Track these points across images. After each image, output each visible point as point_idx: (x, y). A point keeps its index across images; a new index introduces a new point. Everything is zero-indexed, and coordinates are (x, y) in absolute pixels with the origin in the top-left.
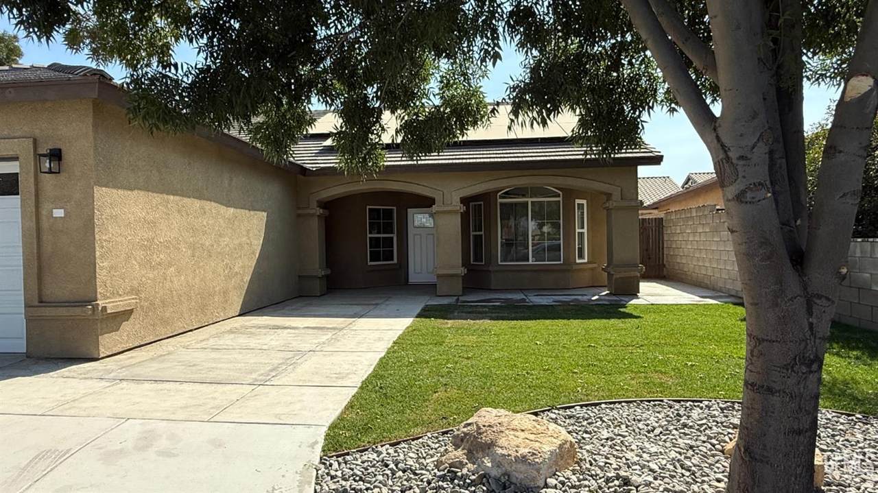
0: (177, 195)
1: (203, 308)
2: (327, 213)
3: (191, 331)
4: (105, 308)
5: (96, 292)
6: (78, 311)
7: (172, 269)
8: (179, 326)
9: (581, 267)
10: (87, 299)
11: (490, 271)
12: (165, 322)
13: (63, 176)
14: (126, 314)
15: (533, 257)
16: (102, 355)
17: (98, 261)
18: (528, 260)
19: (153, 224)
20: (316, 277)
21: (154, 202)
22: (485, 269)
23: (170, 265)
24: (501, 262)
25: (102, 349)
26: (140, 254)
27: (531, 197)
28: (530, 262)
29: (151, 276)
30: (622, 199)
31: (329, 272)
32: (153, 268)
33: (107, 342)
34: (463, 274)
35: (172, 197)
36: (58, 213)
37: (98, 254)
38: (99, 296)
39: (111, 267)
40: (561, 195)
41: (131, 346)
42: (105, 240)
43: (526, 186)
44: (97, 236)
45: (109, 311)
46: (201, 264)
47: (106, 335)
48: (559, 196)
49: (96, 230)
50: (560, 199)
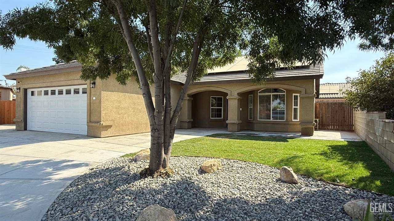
0: (128, 93)
1: (137, 128)
2: (192, 99)
3: (132, 134)
4: (102, 124)
5: (101, 119)
6: (96, 124)
7: (126, 115)
8: (128, 132)
9: (295, 123)
10: (98, 121)
11: (254, 123)
12: (123, 130)
13: (96, 88)
14: (110, 126)
15: (272, 118)
16: (102, 137)
17: (102, 111)
18: (270, 119)
19: (120, 102)
20: (186, 122)
21: (121, 95)
22: (252, 122)
23: (125, 114)
24: (259, 119)
25: (102, 135)
26: (115, 110)
27: (272, 93)
28: (271, 120)
29: (118, 116)
30: (306, 93)
31: (192, 120)
32: (119, 114)
33: (103, 134)
34: (238, 123)
35: (127, 94)
36: (94, 98)
37: (102, 109)
38: (102, 121)
39: (106, 113)
40: (285, 92)
41: (111, 136)
42: (104, 106)
43: (270, 88)
44: (102, 105)
45: (104, 125)
46: (137, 114)
47: (103, 132)
48: (284, 92)
49: (102, 103)
50: (285, 93)
